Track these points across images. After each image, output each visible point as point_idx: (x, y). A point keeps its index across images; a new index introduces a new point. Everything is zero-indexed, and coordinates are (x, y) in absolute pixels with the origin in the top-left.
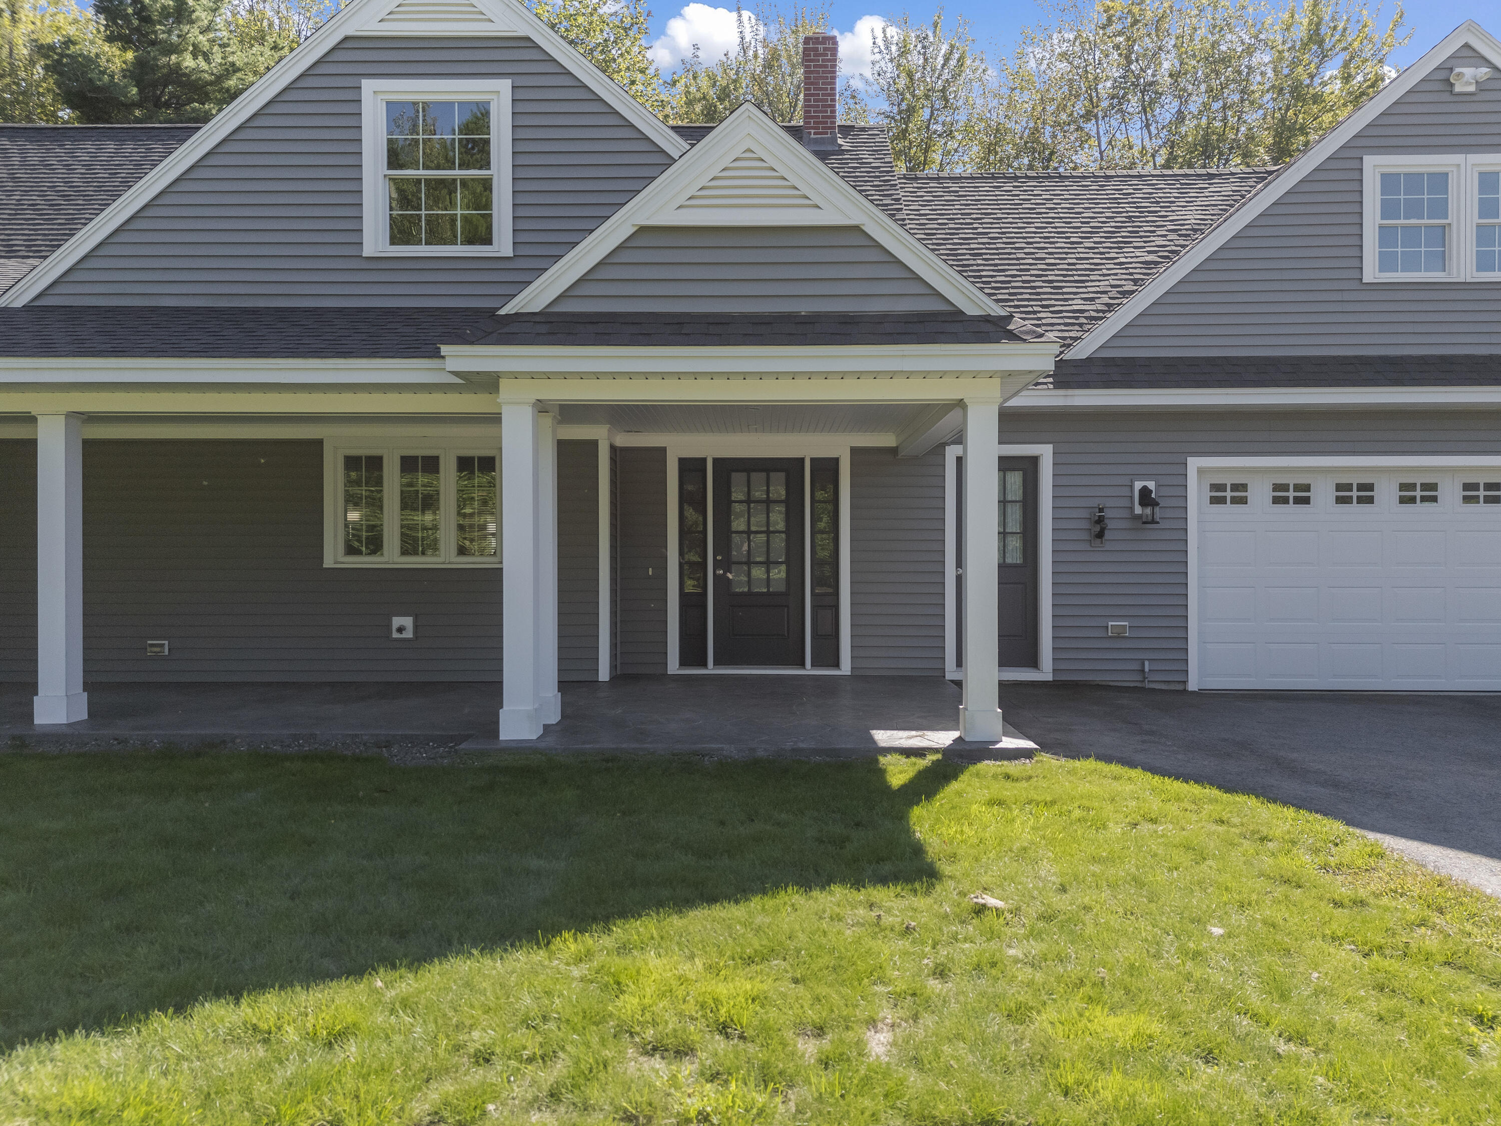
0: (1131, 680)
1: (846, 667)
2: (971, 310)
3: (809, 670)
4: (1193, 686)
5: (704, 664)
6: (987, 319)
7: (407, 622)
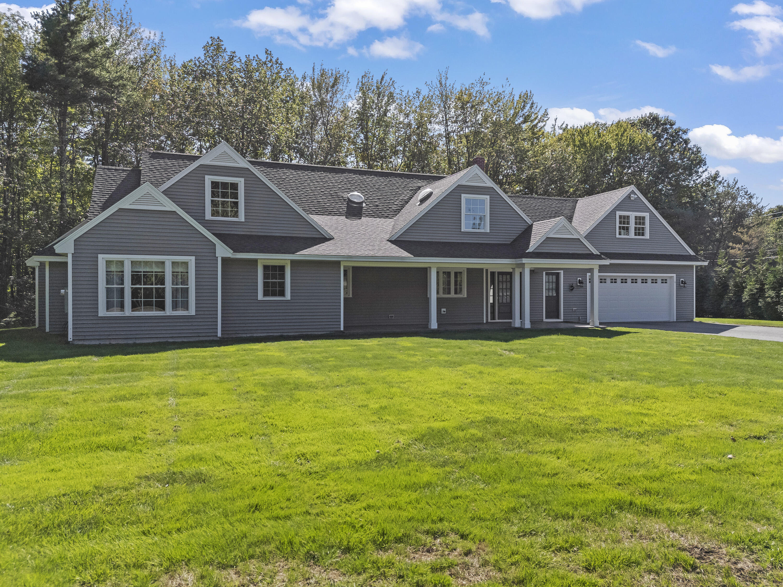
0: (577, 321)
2: (595, 253)
6: (597, 255)
7: (445, 310)
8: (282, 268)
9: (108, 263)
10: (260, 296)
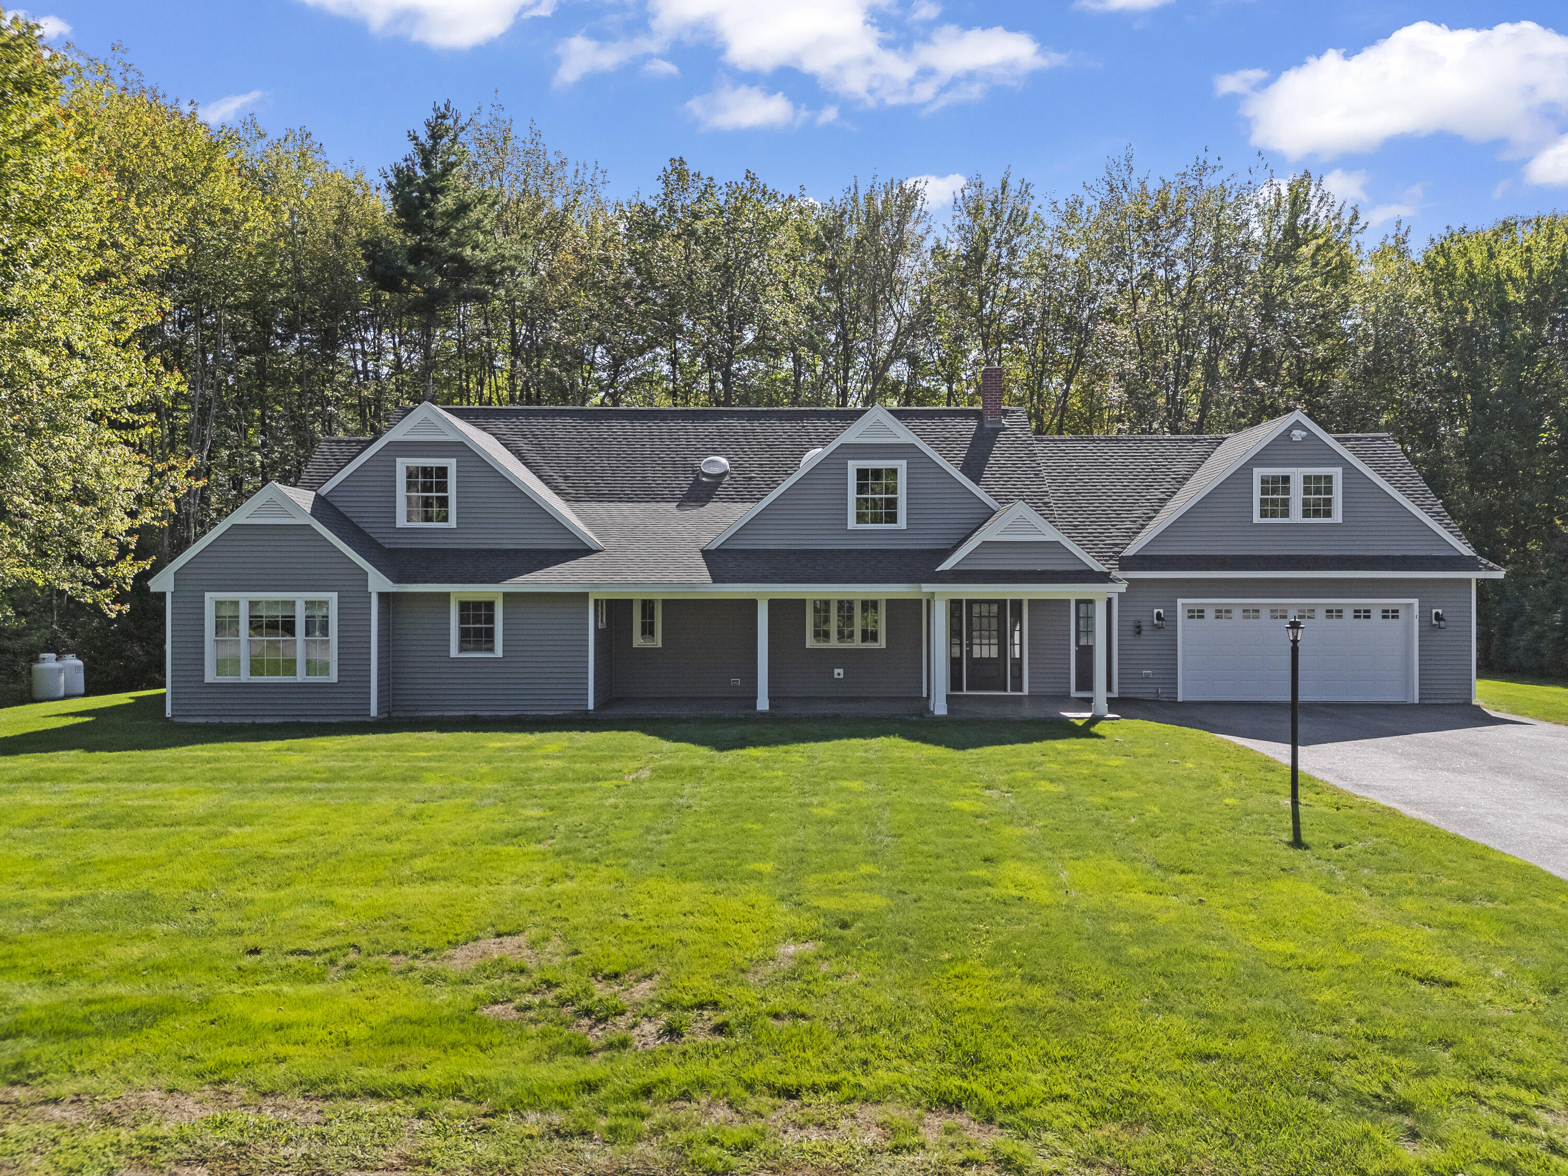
0: (1153, 697)
1: (1026, 692)
2: (1096, 569)
3: (1009, 693)
4: (1180, 699)
5: (961, 690)
6: (1102, 573)
7: (841, 671)
8: (490, 606)
9: (219, 604)
10: (454, 652)
